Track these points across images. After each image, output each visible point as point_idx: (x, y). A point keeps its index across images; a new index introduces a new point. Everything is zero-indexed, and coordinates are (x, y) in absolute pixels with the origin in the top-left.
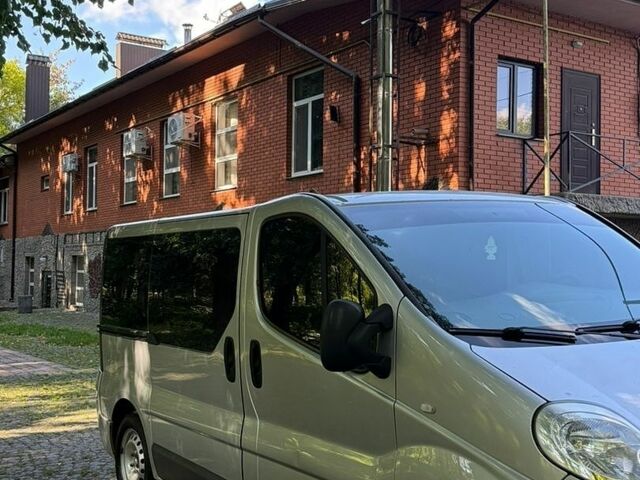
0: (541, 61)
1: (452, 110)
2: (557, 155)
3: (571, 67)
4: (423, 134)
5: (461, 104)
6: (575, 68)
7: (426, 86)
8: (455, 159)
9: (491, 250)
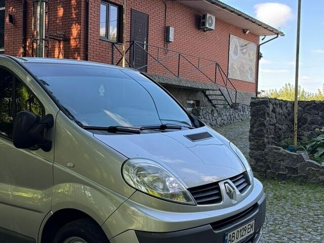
0: (122, 4)
1: (77, 24)
2: (128, 52)
3: (135, 9)
4: (61, 35)
5: (82, 21)
6: (137, 10)
7: (64, 9)
8: (79, 50)
9: (102, 91)
